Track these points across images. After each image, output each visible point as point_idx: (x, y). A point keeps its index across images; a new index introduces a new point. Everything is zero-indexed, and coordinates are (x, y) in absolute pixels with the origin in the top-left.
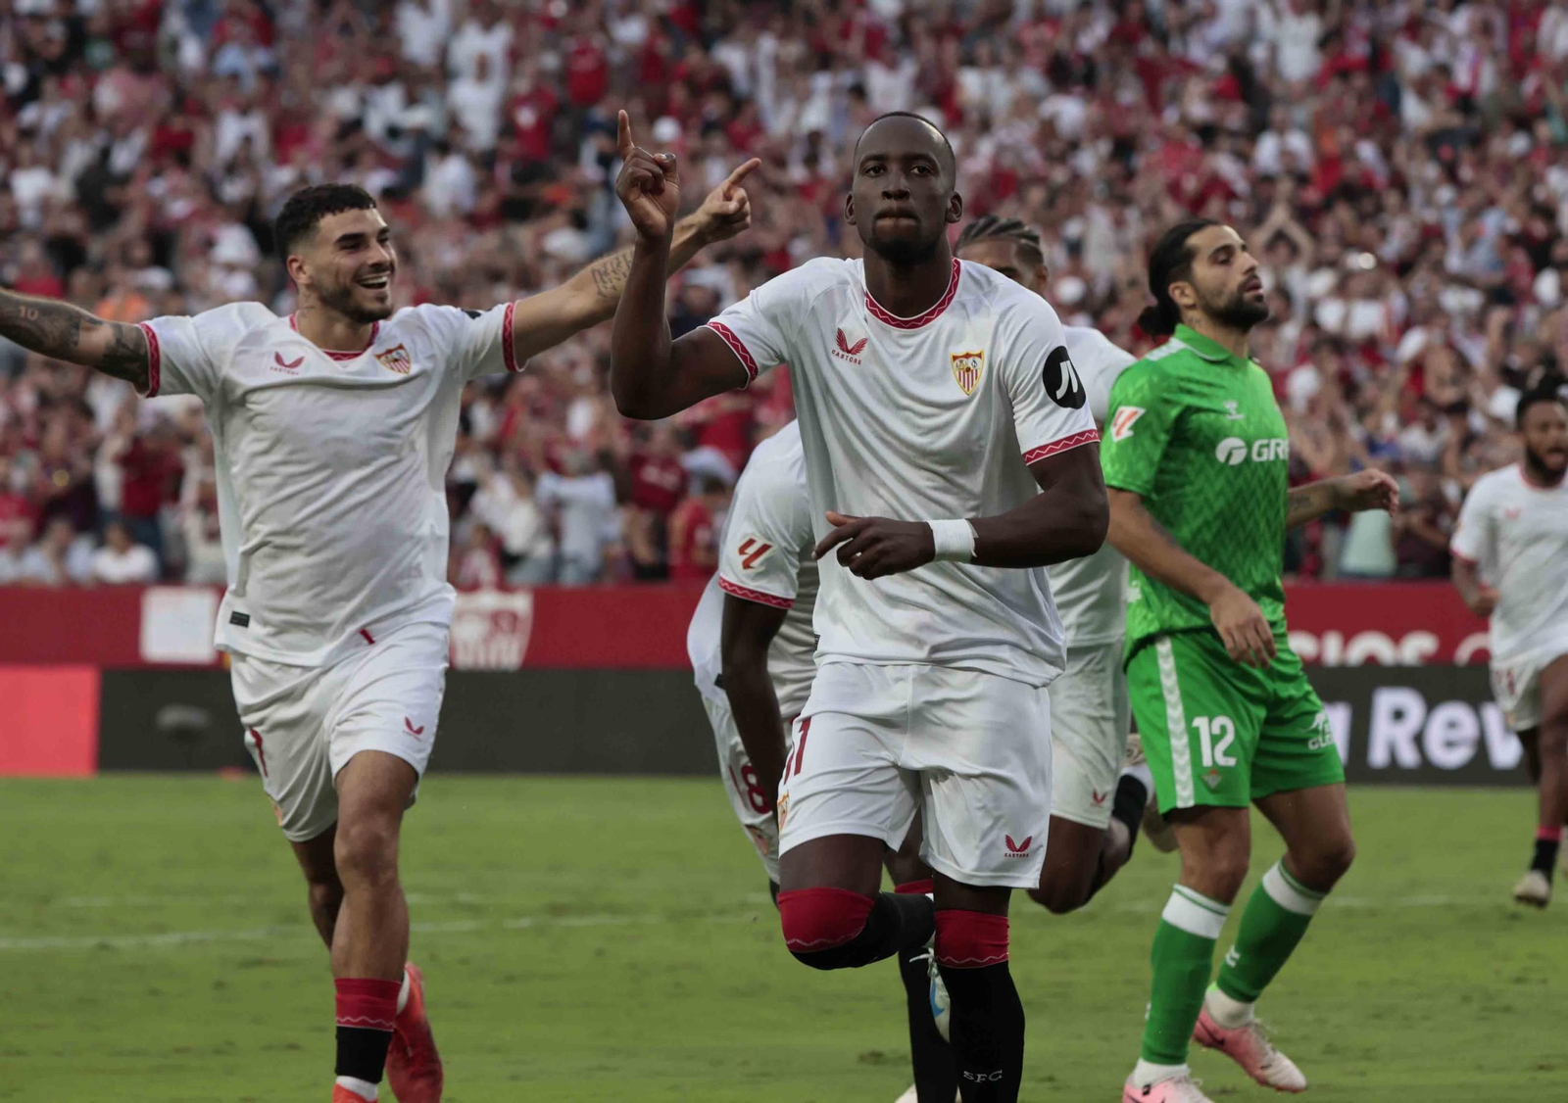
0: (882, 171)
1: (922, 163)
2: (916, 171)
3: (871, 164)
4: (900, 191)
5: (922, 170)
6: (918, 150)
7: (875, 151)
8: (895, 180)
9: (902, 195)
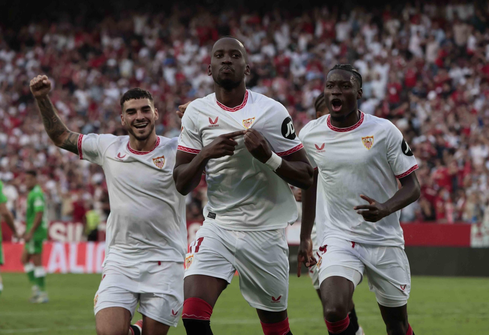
0: (222, 56)
1: (236, 53)
2: (234, 56)
3: (218, 54)
4: (228, 62)
5: (236, 56)
6: (234, 48)
7: (219, 49)
8: (226, 58)
9: (229, 63)
